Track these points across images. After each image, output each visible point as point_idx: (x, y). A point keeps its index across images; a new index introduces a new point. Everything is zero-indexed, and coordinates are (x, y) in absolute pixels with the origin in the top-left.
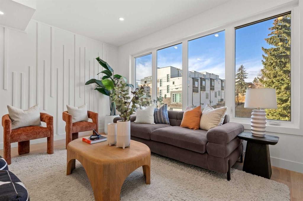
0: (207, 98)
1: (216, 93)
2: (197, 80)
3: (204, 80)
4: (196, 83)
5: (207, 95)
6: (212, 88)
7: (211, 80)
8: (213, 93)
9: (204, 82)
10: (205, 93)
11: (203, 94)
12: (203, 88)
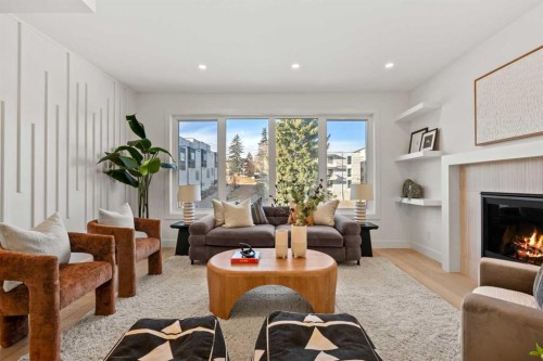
0: (197, 178)
1: (208, 171)
2: (183, 151)
3: (194, 151)
4: (182, 155)
5: (197, 174)
6: (204, 164)
7: (203, 152)
8: (204, 171)
9: (193, 154)
10: (194, 170)
11: (192, 172)
12: (192, 164)
